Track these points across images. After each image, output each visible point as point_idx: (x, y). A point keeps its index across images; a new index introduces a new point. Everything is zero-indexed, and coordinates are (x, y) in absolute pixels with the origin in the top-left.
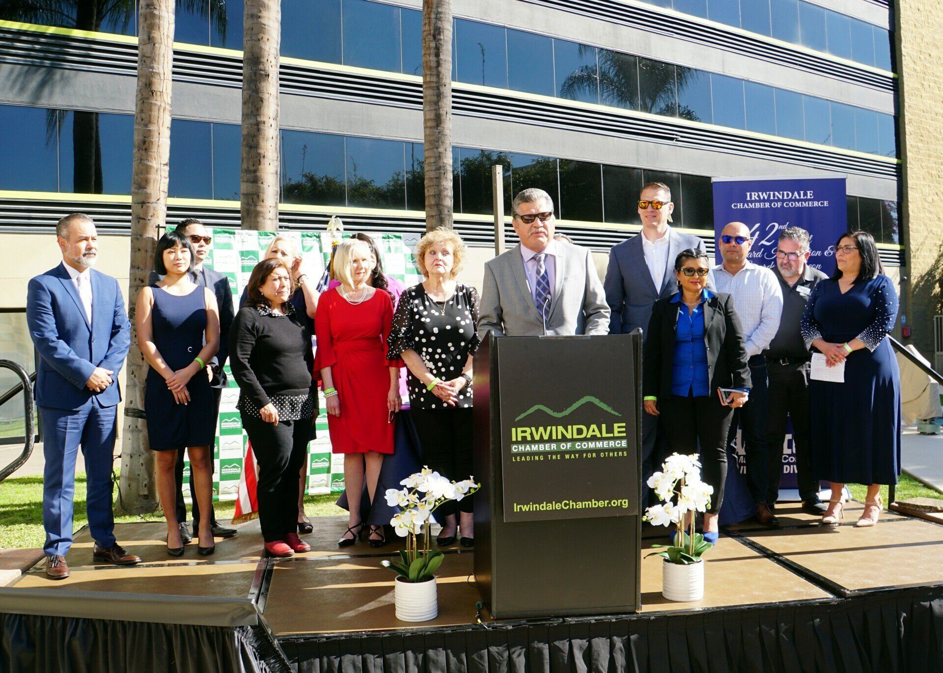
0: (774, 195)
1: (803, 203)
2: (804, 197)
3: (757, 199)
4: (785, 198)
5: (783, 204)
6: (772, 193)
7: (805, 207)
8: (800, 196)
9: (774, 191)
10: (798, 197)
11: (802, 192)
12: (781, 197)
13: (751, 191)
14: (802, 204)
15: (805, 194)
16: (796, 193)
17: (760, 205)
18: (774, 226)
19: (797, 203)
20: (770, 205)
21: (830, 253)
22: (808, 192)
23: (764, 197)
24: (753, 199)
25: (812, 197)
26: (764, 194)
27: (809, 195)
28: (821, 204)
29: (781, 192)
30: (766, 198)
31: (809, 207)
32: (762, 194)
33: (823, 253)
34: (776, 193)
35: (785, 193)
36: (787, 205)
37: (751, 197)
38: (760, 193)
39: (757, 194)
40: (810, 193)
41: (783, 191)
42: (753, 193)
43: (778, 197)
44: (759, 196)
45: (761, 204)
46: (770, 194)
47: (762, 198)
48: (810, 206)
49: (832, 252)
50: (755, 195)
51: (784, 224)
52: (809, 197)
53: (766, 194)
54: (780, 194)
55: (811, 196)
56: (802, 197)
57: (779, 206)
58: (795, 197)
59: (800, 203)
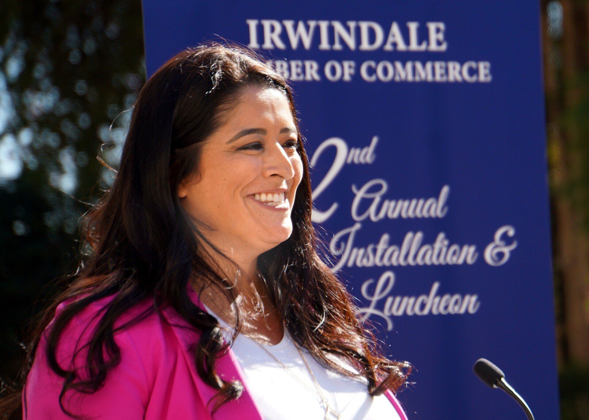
0: (331, 30)
1: (419, 65)
2: (420, 43)
3: (280, 45)
4: (365, 45)
5: (358, 69)
6: (324, 25)
7: (424, 84)
8: (407, 40)
9: (330, 18)
10: (402, 46)
11: (413, 27)
12: (351, 43)
13: (260, 16)
14: (414, 69)
15: (423, 36)
16: (395, 29)
17: (289, 69)
18: (332, 151)
19: (399, 65)
20: (321, 71)
21: (500, 255)
22: (432, 27)
23: (301, 43)
24: (268, 45)
25: (444, 47)
26: (301, 27)
27: (433, 36)
28: (473, 72)
29: (352, 25)
30: (307, 43)
31: (434, 85)
32: (295, 27)
33: (481, 251)
34: (338, 26)
35: (364, 26)
36: (371, 71)
37: (261, 39)
38: (289, 24)
39: (278, 28)
40: (438, 30)
41: (358, 18)
42: (267, 24)
43: (342, 42)
44: (284, 36)
45: (293, 64)
46: (318, 29)
47: (294, 43)
48: (438, 78)
49: (507, 251)
50: (273, 29)
51: (363, 144)
52: (433, 47)
53: (307, 28)
54: (348, 29)
55: (439, 43)
56: (414, 46)
57: (347, 78)
58: (395, 44)
59: (409, 65)
